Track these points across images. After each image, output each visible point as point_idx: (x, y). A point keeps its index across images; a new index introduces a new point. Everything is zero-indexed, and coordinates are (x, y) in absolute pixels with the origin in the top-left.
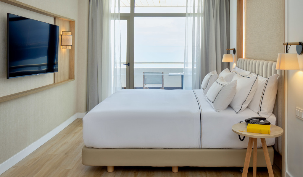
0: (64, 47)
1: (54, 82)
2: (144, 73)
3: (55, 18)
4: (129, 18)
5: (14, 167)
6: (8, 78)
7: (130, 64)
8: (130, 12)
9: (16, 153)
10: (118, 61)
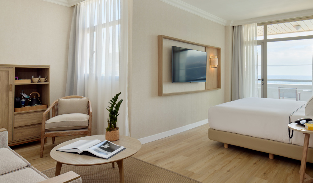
0: (212, 66)
1: (205, 89)
2: (279, 87)
3: (205, 47)
4: (263, 43)
5: (178, 134)
6: (172, 82)
7: (264, 80)
8: (263, 39)
9: (179, 127)
10: (256, 78)
